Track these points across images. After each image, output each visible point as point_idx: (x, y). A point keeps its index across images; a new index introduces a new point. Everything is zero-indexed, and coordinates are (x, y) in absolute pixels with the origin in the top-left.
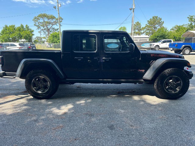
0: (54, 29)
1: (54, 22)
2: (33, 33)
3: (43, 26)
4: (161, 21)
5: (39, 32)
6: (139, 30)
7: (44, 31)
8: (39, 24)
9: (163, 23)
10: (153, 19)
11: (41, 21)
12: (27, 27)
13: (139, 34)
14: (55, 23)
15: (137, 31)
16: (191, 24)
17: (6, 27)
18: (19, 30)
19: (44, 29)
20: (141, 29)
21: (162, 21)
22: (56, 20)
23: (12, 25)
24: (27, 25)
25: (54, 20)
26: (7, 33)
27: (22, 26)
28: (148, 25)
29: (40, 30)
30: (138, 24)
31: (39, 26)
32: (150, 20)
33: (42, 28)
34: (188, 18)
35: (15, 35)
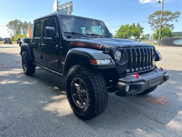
0: (168, 25)
1: (169, 18)
2: (142, 30)
3: (157, 23)
5: (152, 29)
7: (157, 28)
8: (153, 22)
11: (156, 18)
12: (138, 25)
14: (171, 19)
17: (122, 26)
18: (131, 28)
19: (157, 26)
22: (172, 15)
23: (127, 24)
24: (138, 24)
25: (170, 16)
26: (122, 32)
27: (134, 25)
29: (153, 27)
31: (153, 23)
33: (155, 25)
35: (127, 33)
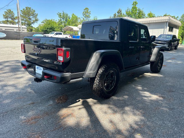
4: (34, 13)
6: (12, 19)
9: (37, 15)
10: (27, 9)
13: (13, 23)
15: (9, 19)
16: (61, 20)
20: (14, 18)
21: (36, 13)
28: (22, 15)
30: (10, 12)
32: (23, 10)
34: (58, 14)
